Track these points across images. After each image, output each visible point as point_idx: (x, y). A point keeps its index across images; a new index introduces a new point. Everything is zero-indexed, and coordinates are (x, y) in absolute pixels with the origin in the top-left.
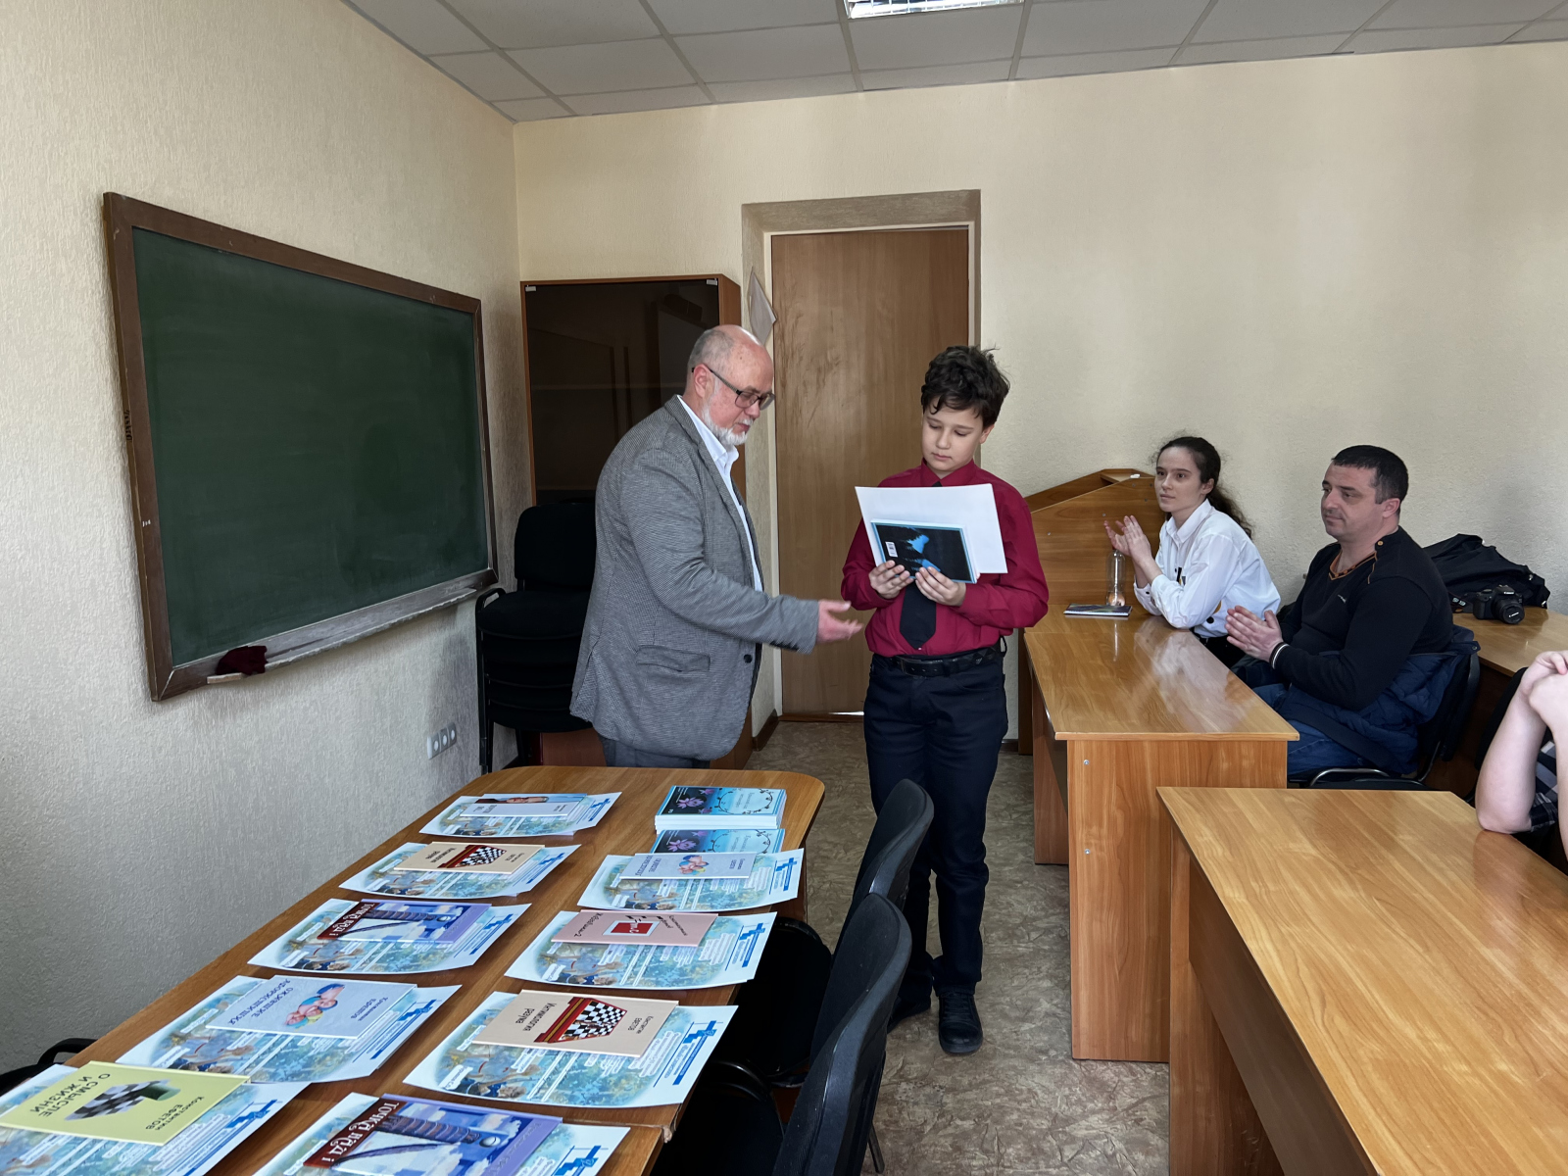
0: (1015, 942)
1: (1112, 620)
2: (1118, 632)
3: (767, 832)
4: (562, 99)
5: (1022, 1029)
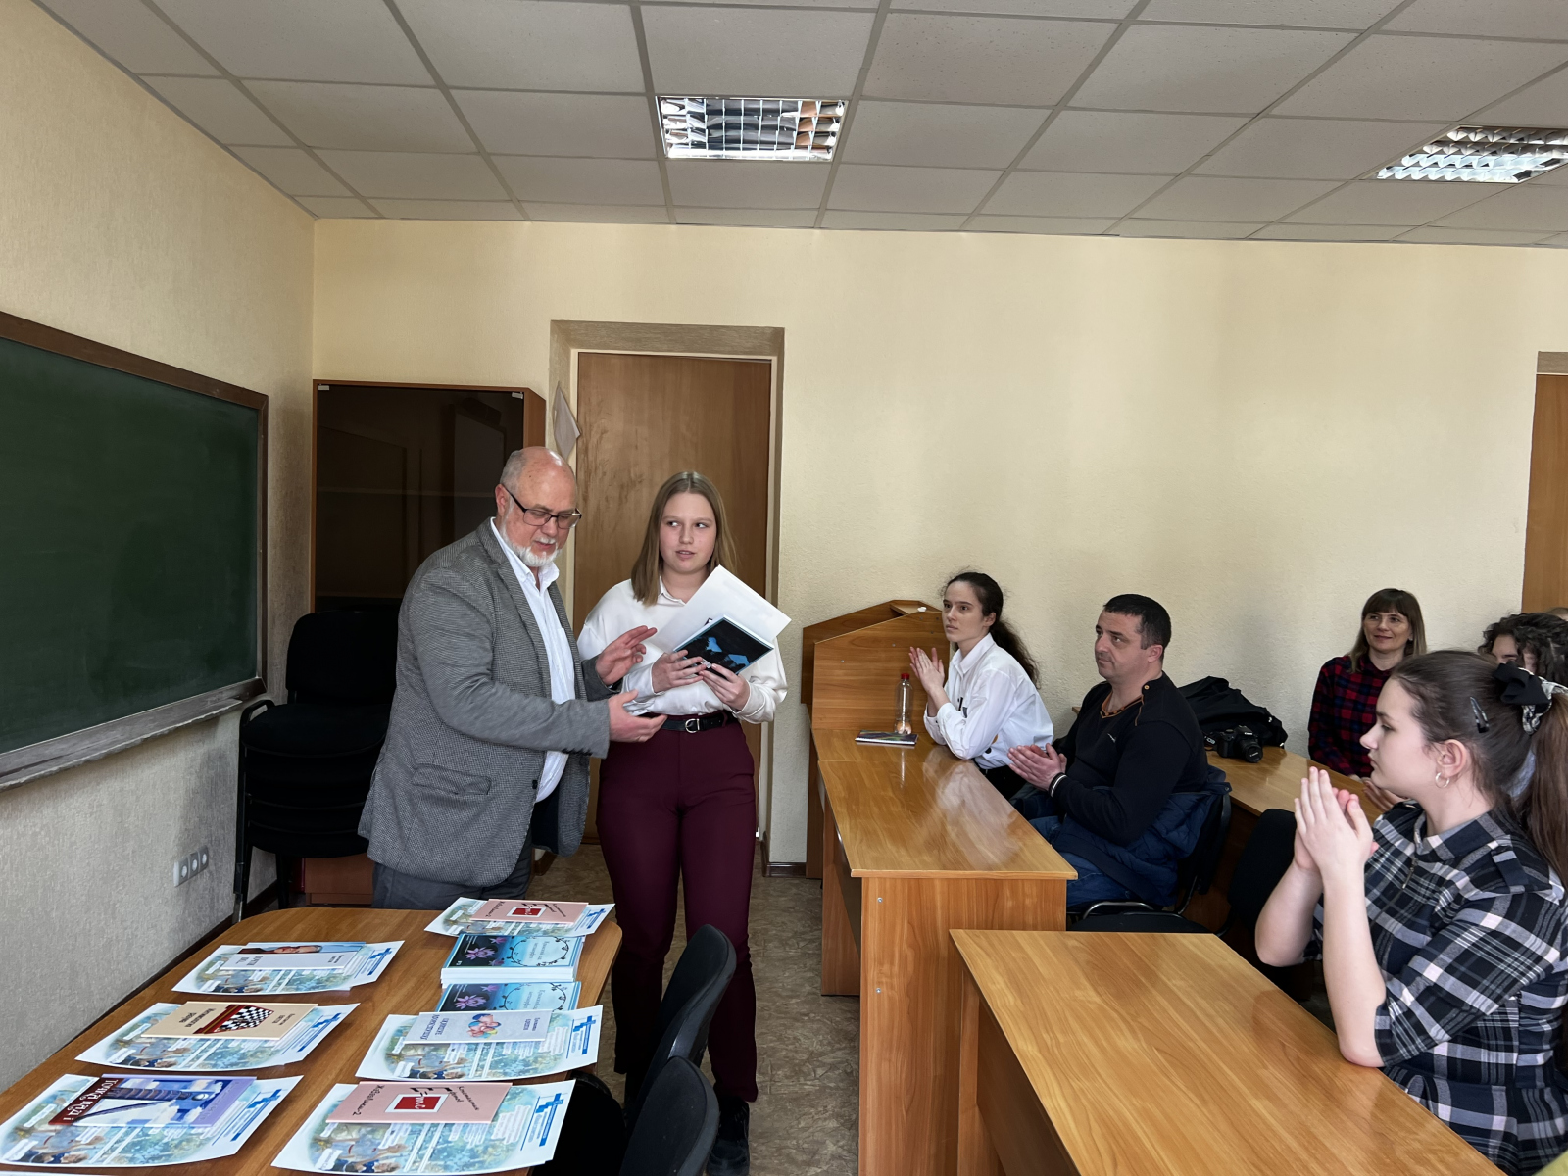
0: (802, 1080)
1: (900, 749)
2: (906, 761)
3: (563, 985)
4: (369, 200)
5: (809, 1174)
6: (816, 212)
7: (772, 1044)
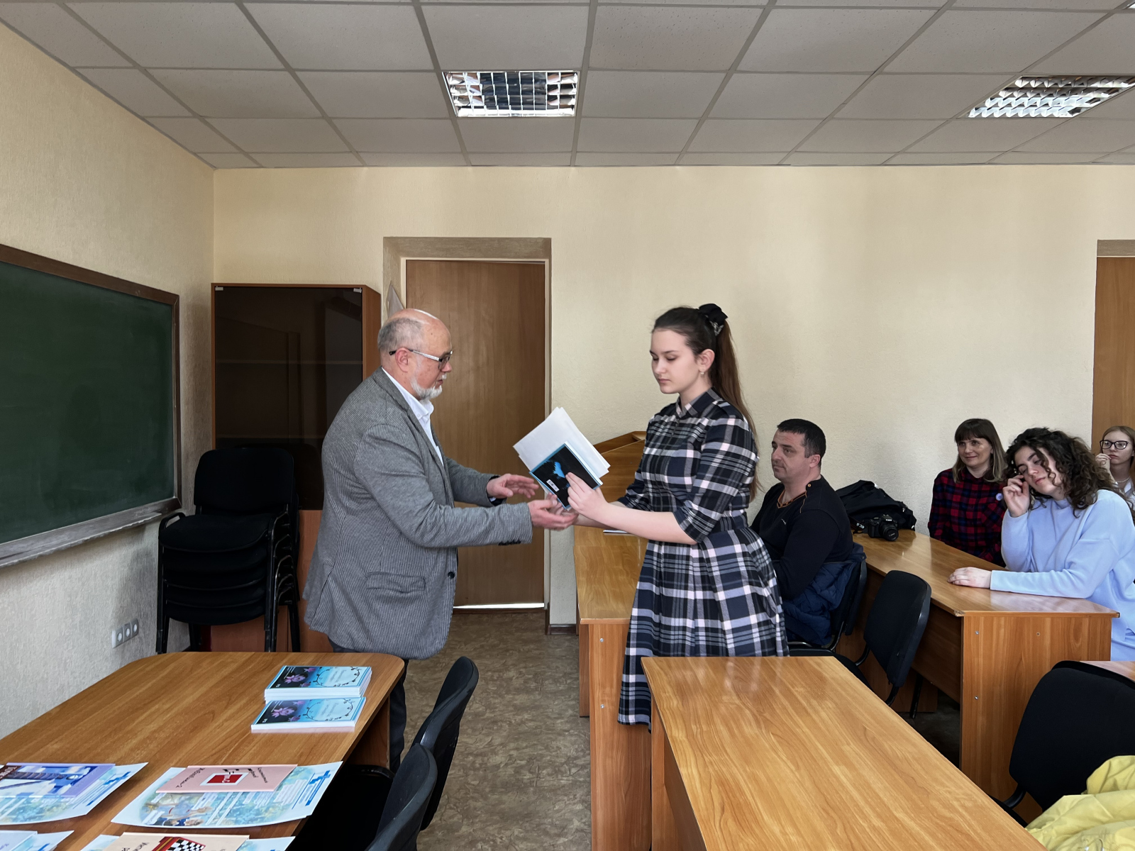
0: (560, 777)
3: (352, 700)
4: (251, 155)
5: (558, 843)
6: (570, 155)
7: (540, 752)
